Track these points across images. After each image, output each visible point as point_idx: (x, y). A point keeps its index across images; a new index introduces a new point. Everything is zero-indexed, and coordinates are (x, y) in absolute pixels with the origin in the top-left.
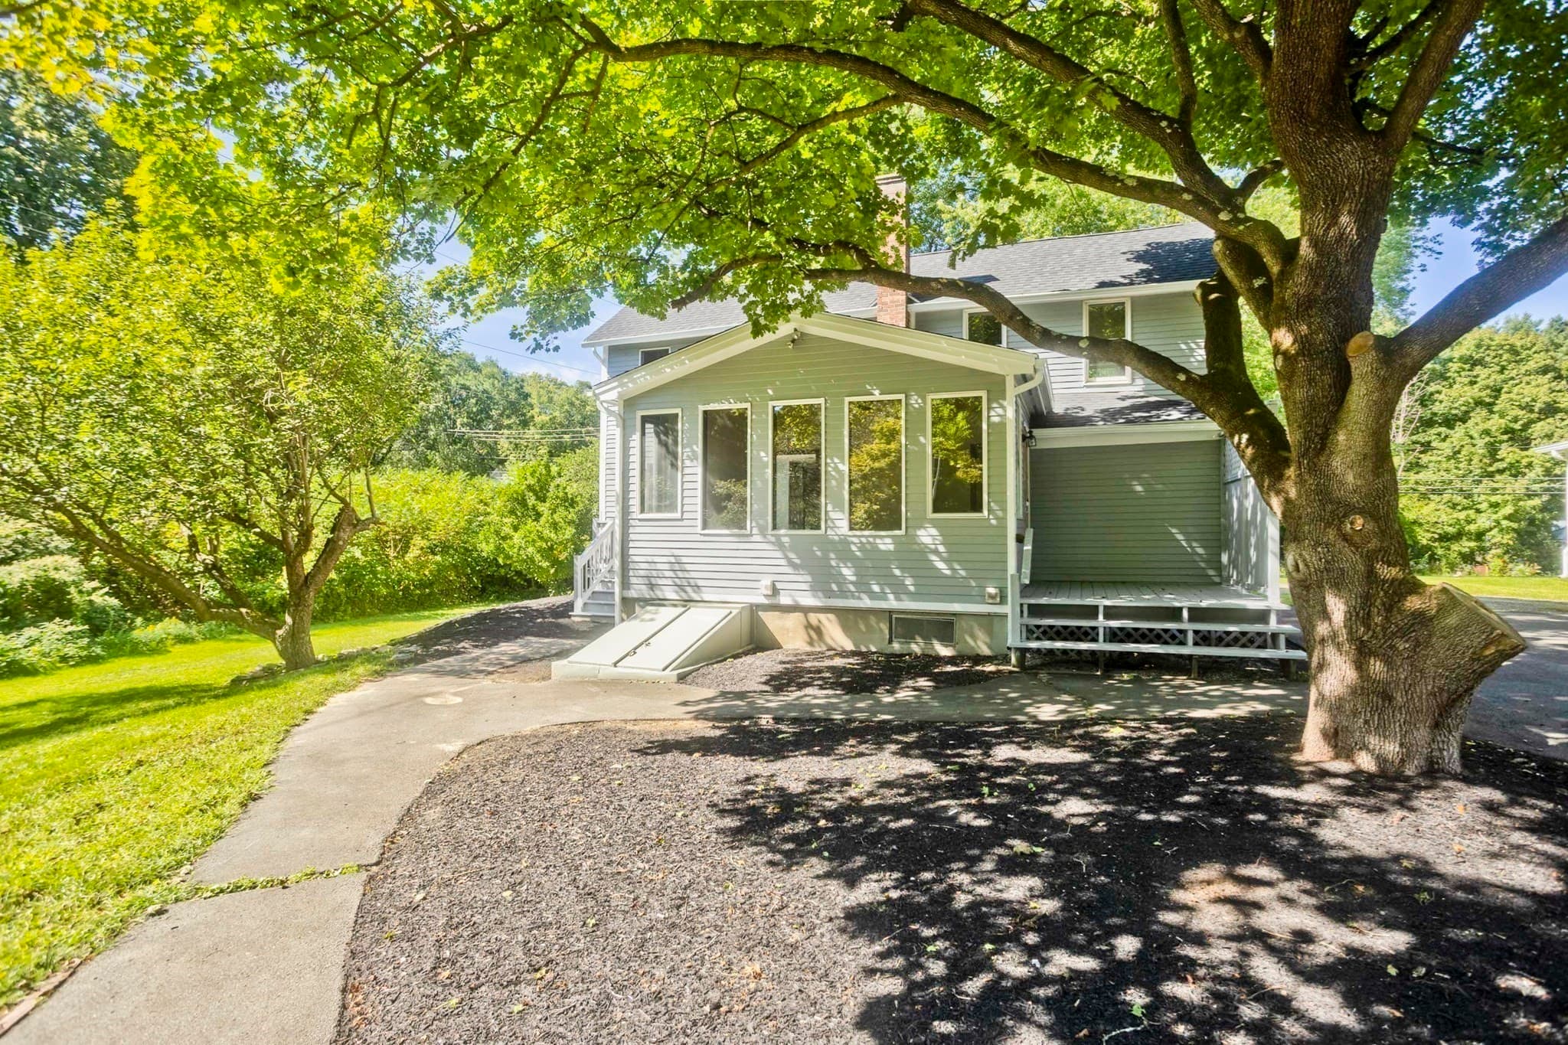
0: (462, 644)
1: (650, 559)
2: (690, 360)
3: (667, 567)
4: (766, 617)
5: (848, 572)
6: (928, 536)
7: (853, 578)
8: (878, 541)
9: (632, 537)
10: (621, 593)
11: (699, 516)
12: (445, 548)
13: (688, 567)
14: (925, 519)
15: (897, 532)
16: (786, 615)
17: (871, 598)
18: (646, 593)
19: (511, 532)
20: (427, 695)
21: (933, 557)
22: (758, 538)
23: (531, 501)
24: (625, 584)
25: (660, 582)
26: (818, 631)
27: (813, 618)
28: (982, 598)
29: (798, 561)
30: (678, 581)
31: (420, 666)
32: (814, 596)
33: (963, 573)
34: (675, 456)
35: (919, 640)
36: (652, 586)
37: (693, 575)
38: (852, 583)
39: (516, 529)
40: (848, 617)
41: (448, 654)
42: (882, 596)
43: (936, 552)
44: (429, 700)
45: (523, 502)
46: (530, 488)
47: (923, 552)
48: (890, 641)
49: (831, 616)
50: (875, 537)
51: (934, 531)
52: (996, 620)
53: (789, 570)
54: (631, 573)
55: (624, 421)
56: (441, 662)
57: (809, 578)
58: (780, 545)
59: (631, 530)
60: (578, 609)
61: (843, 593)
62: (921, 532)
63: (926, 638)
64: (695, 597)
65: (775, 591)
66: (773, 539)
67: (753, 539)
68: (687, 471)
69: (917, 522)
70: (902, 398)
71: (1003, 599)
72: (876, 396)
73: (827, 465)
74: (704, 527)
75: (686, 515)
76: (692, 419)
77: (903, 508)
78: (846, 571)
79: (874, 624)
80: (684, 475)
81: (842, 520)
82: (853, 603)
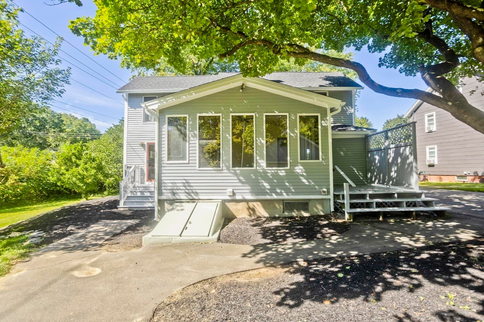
0: (69, 228)
1: (173, 181)
2: (195, 93)
3: (181, 185)
4: (229, 205)
5: (267, 185)
6: (299, 169)
7: (269, 187)
8: (279, 172)
9: (163, 171)
10: (158, 197)
11: (197, 161)
12: (29, 179)
13: (192, 184)
14: (298, 163)
15: (286, 168)
16: (238, 204)
17: (276, 195)
18: (171, 197)
19: (65, 172)
20: (73, 269)
21: (302, 178)
22: (226, 171)
23: (74, 159)
24: (160, 193)
25: (178, 191)
26: (253, 210)
27: (251, 204)
28: (320, 193)
29: (244, 181)
30: (187, 191)
31: (51, 246)
32: (252, 195)
33: (313, 183)
34: (185, 135)
35: (295, 211)
36: (174, 194)
37: (195, 188)
38: (268, 189)
39: (67, 170)
40: (266, 203)
41: (63, 235)
42: (281, 194)
43: (303, 176)
44: (76, 273)
45: (70, 160)
46: (73, 154)
47: (297, 176)
48: (283, 212)
49: (259, 203)
50: (278, 170)
51: (301, 167)
52: (325, 202)
53: (240, 184)
54: (163, 188)
55: (159, 119)
56: (63, 240)
57: (249, 188)
58: (236, 174)
59: (163, 168)
60: (121, 204)
61: (265, 193)
62: (296, 168)
63: (298, 210)
64: (195, 197)
65: (234, 194)
66: (233, 172)
67: (223, 172)
68: (191, 142)
69: (294, 164)
70: (287, 114)
71: (328, 193)
72: (277, 113)
73: (256, 140)
74: (200, 167)
75: (191, 162)
76: (194, 120)
77: (289, 158)
78: (265, 184)
79: (277, 206)
80: (189, 144)
81: (263, 163)
82: (268, 197)
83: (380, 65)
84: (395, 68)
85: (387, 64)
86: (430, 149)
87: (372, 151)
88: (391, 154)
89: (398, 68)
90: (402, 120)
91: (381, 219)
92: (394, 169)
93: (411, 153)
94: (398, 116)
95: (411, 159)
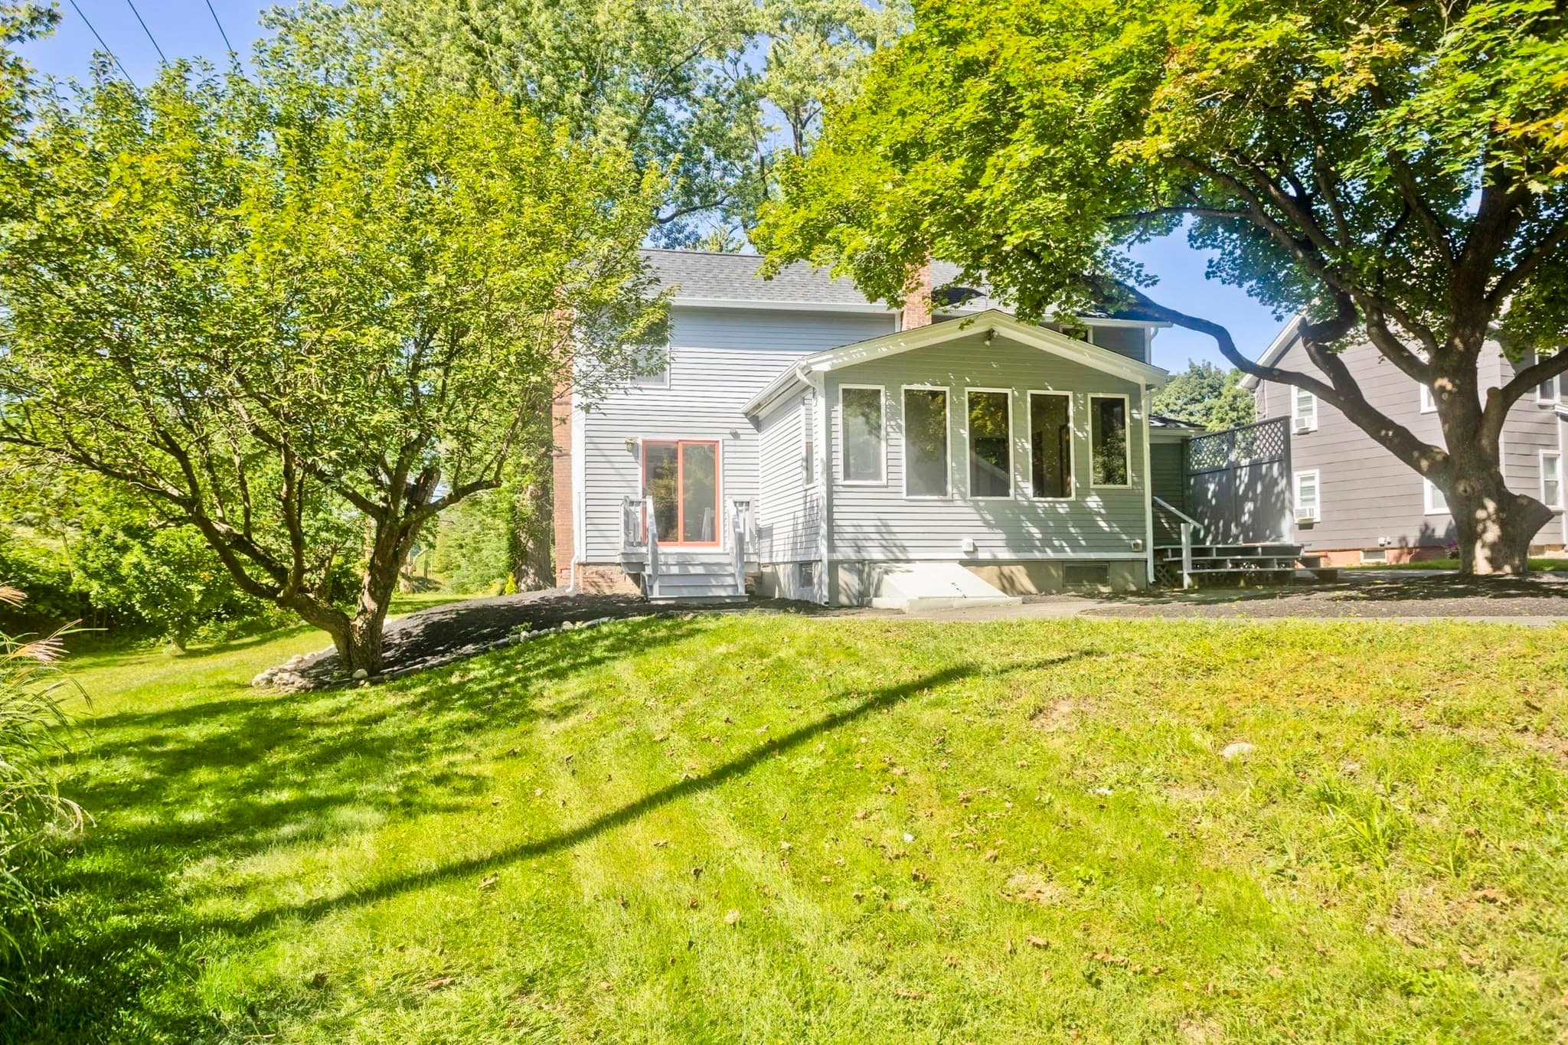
1: (855, 523)
3: (873, 529)
6: (1093, 502)
7: (1039, 536)
8: (1057, 505)
9: (836, 502)
10: (826, 555)
11: (904, 482)
13: (895, 529)
14: (1090, 489)
15: (1069, 499)
17: (1053, 551)
18: (852, 555)
21: (1098, 518)
22: (960, 503)
24: (830, 547)
25: (866, 544)
26: (1011, 580)
27: (1006, 569)
28: (1128, 548)
29: (994, 522)
30: (884, 543)
32: (1009, 552)
33: (1117, 529)
34: (878, 428)
35: (1085, 583)
36: (859, 549)
37: (899, 536)
38: (1037, 539)
40: (1033, 567)
42: (1062, 549)
43: (1100, 514)
47: (1089, 514)
48: (1063, 584)
49: (1021, 567)
50: (1054, 502)
51: (1097, 498)
52: (1137, 566)
53: (986, 530)
54: (836, 536)
55: (826, 392)
57: (1004, 536)
58: (978, 509)
59: (835, 496)
61: (1032, 548)
62: (1088, 499)
63: (1091, 581)
64: (903, 556)
65: (976, 548)
66: (972, 504)
67: (954, 504)
68: (891, 442)
69: (1083, 492)
70: (1070, 394)
71: (1144, 546)
72: (1051, 392)
73: (1015, 443)
74: (909, 493)
75: (891, 483)
76: (895, 396)
77: (1073, 479)
78: (1033, 530)
79: (1053, 572)
80: (888, 445)
81: (1029, 488)
82: (1037, 555)
83: (1208, 275)
84: (1240, 285)
85: (1224, 274)
86: (1303, 479)
87: (1198, 474)
88: (1244, 475)
89: (1246, 285)
90: (1206, 382)
91: (1242, 583)
92: (1249, 506)
93: (1281, 474)
94: (1192, 365)
95: (1283, 483)
